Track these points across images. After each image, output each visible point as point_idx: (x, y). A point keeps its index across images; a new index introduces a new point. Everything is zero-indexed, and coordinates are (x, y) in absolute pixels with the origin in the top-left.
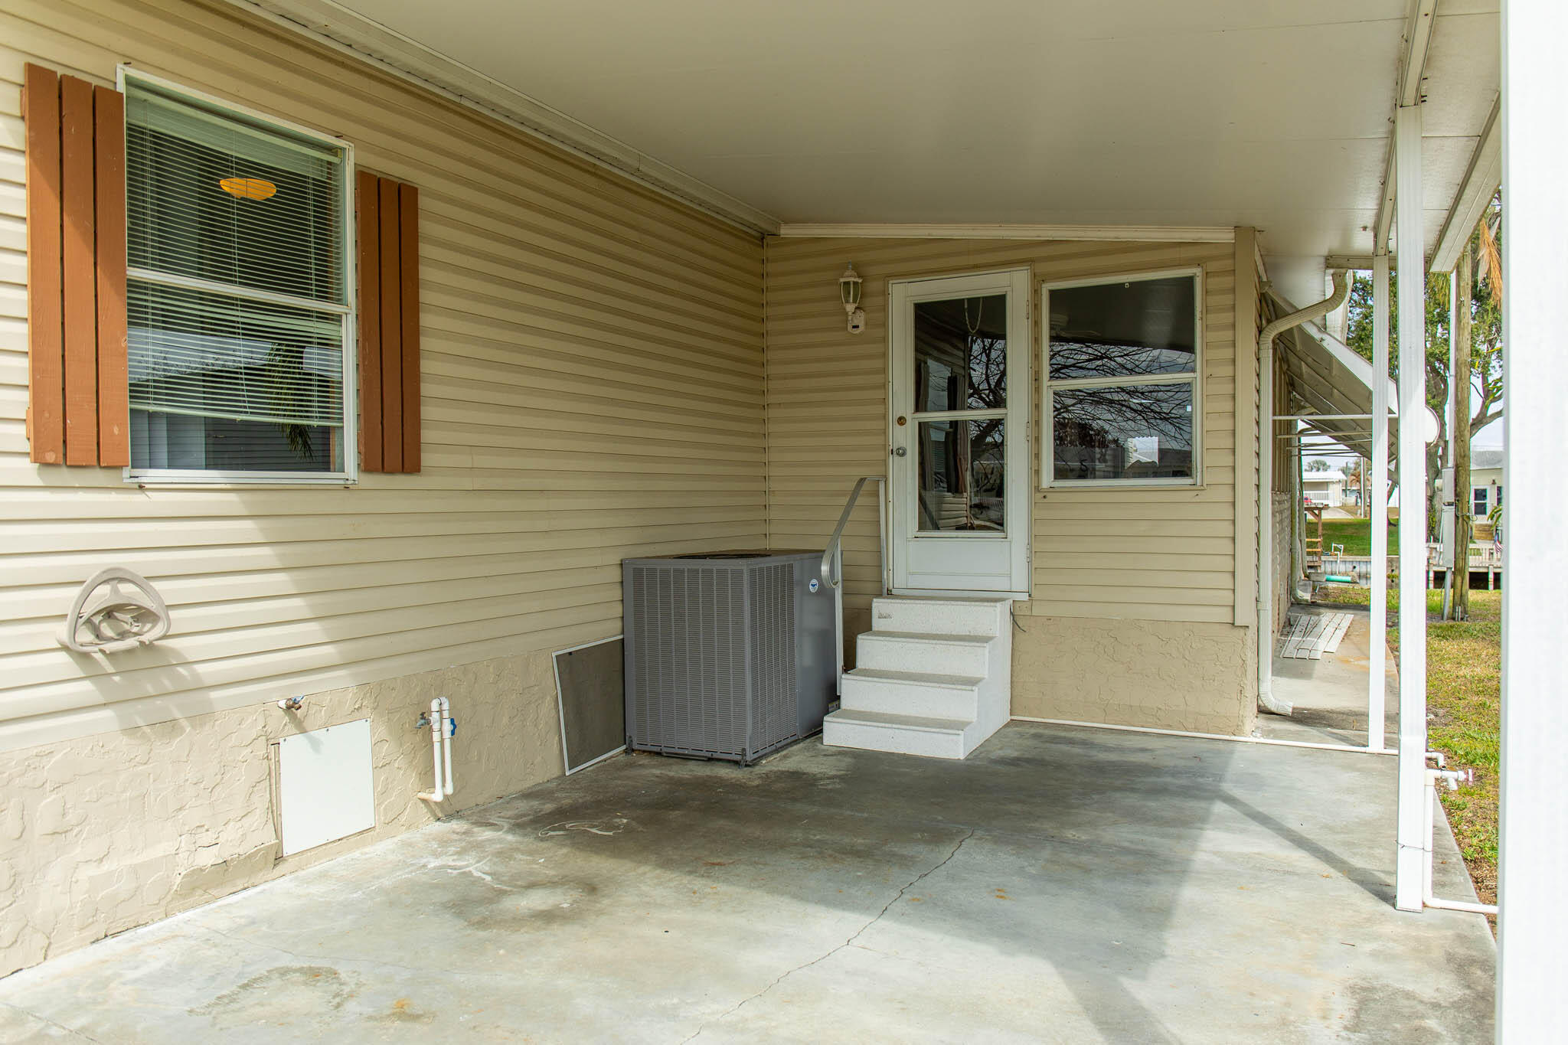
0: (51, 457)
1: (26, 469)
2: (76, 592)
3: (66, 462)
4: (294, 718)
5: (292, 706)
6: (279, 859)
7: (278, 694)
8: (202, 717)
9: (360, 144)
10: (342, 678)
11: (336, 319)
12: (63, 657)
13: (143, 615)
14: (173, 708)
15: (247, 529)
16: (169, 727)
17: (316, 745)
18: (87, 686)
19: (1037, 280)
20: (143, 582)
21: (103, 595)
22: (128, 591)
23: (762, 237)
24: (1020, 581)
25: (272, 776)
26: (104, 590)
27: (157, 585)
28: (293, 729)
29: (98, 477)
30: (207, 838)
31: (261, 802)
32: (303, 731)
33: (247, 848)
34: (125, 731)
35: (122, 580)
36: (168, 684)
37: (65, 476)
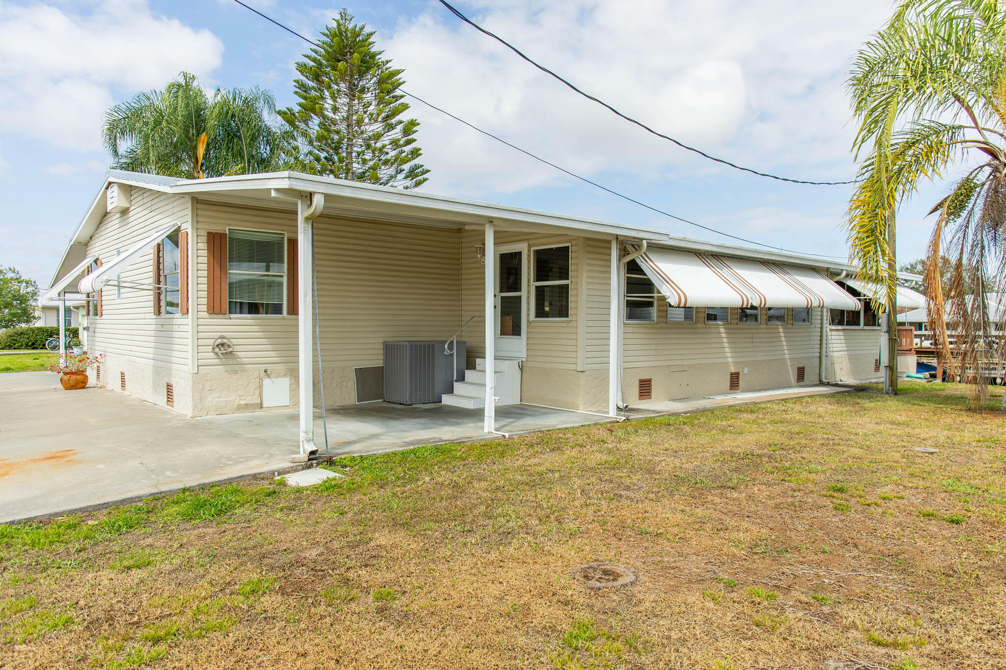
0: (210, 312)
1: (206, 314)
2: (214, 340)
3: (214, 313)
4: (267, 374)
5: (266, 371)
6: (261, 407)
7: (263, 367)
8: (244, 371)
9: (288, 232)
10: (281, 367)
11: (282, 276)
12: (213, 354)
13: (229, 346)
14: (237, 367)
15: (256, 328)
16: (236, 372)
17: (273, 382)
18: (217, 360)
19: (529, 246)
20: (229, 339)
21: (219, 341)
22: (225, 341)
23: (459, 230)
24: (524, 354)
25: (261, 387)
26: (220, 340)
27: (231, 340)
28: (266, 377)
29: (221, 316)
30: (244, 398)
31: (257, 392)
32: (269, 378)
33: (253, 402)
34: (225, 371)
35: (224, 338)
36: (235, 363)
37: (214, 316)
